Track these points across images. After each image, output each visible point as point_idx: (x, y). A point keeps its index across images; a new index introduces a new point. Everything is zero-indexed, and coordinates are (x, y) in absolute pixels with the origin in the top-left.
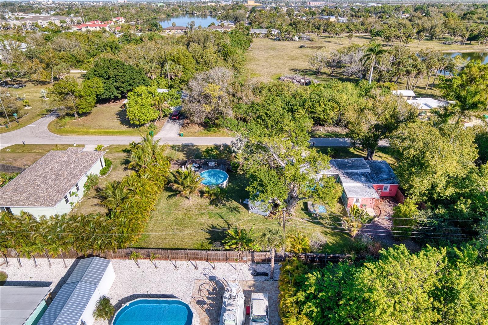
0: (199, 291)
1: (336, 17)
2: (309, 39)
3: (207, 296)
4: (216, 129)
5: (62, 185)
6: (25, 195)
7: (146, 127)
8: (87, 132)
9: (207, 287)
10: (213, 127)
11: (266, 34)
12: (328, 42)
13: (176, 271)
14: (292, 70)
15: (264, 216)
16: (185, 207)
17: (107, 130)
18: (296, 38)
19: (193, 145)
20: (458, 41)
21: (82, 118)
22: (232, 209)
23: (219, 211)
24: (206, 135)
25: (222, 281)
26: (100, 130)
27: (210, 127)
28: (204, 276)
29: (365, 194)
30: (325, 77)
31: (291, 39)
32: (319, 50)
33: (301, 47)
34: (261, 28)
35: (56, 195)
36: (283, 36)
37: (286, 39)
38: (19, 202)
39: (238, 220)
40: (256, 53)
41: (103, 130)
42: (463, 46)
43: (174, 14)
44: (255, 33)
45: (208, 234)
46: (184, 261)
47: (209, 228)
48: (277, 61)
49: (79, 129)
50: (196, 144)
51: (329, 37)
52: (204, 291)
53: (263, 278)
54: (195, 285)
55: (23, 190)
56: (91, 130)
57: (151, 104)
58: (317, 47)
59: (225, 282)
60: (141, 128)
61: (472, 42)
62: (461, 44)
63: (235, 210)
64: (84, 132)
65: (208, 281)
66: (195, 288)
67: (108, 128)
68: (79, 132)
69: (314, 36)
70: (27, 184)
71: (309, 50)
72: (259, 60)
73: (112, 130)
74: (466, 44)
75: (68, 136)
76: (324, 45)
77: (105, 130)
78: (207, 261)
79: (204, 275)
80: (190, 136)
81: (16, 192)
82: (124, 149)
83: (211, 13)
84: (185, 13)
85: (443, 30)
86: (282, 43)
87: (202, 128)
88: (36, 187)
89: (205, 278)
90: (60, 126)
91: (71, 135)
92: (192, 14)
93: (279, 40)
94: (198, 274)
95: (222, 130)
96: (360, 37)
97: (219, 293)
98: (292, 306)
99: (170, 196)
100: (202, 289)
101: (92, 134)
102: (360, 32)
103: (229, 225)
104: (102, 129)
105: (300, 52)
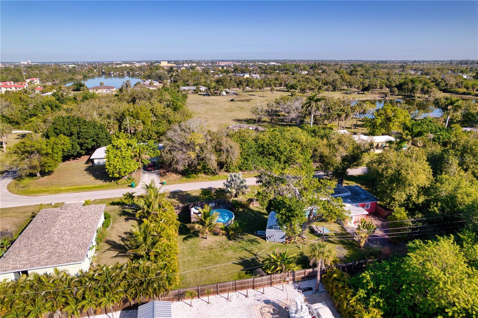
0: (262, 314)
1: (250, 75)
2: (234, 94)
4: (195, 175)
5: (80, 240)
6: (45, 254)
7: (124, 180)
8: (59, 190)
9: (267, 310)
10: (191, 174)
11: (195, 90)
12: (253, 95)
13: (229, 303)
14: (235, 120)
15: (282, 243)
16: (206, 245)
17: (81, 186)
18: (224, 93)
19: (181, 192)
20: (356, 92)
21: (46, 177)
22: (252, 241)
23: (240, 245)
24: (187, 182)
25: (277, 302)
26: (73, 187)
27: (189, 174)
28: (258, 302)
29: (357, 212)
30: (266, 124)
31: (220, 94)
32: (249, 103)
33: (232, 100)
34: (188, 85)
35: (79, 249)
36: (212, 92)
37: (215, 94)
38: (39, 263)
39: (260, 249)
40: (193, 107)
41: (76, 187)
42: (360, 95)
43: (91, 75)
44: (184, 90)
45: (240, 266)
46: (232, 293)
47: (238, 261)
48: (217, 114)
49: (47, 188)
50: (183, 190)
51: (252, 91)
52: (266, 314)
53: (310, 292)
54: (255, 310)
55: (39, 250)
56: (62, 188)
57: (131, 156)
58: (246, 100)
59: (279, 302)
60: (119, 181)
61: (365, 92)
62: (358, 93)
63: (255, 241)
64: (55, 190)
65: (264, 304)
66: (256, 313)
67: (82, 184)
68: (48, 191)
69: (239, 90)
70: (42, 243)
71: (240, 103)
72: (199, 113)
73: (87, 186)
74: (362, 94)
75: (38, 196)
76: (251, 98)
77: (79, 187)
78: (253, 289)
79: (258, 300)
80: (172, 184)
81: (31, 252)
82: (111, 202)
83: (128, 73)
84: (101, 73)
85: (342, 83)
86: (212, 98)
87: (180, 176)
88: (55, 245)
89: (260, 303)
90: (23, 187)
91: (41, 194)
92: (109, 74)
93: (209, 95)
94: (251, 300)
95: (201, 175)
96: (278, 91)
97: (280, 312)
98: (357, 304)
99: (185, 239)
100: (263, 312)
101: (65, 191)
102: (277, 86)
103: (255, 255)
104: (74, 185)
105: (233, 105)
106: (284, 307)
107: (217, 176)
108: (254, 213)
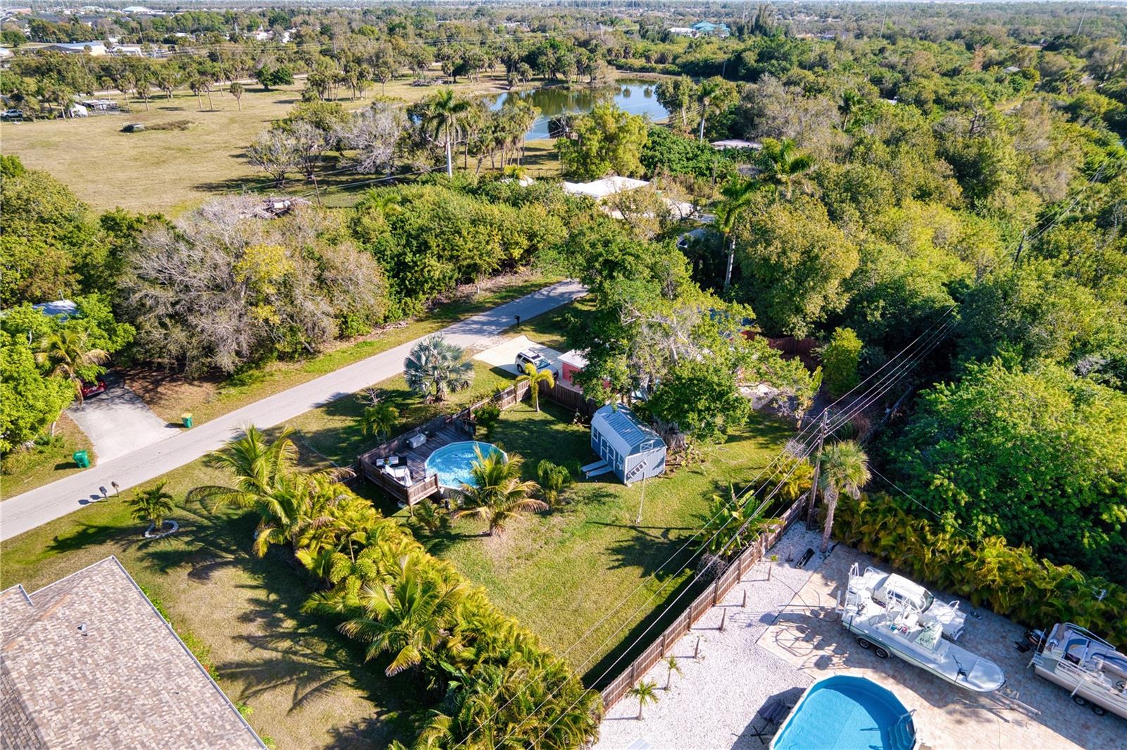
2: (116, 109)
3: (812, 646)
4: (256, 373)
9: (787, 636)
12: (176, 109)
13: (704, 663)
15: (658, 476)
16: (508, 553)
18: (80, 108)
20: (437, 79)
23: (581, 517)
25: (786, 610)
28: (754, 628)
31: (70, 114)
32: (187, 132)
33: (129, 129)
37: (48, 113)
39: (631, 509)
45: (629, 569)
52: (796, 645)
53: (815, 559)
54: (770, 650)
58: (171, 125)
59: (790, 608)
62: (445, 83)
63: (603, 497)
65: (770, 628)
66: (778, 655)
74: (452, 82)
76: (180, 118)
78: (714, 605)
79: (749, 625)
89: (760, 629)
94: (736, 632)
100: (787, 645)
103: (634, 528)
105: (143, 143)
106: (808, 613)
107: (321, 357)
108: (524, 429)
